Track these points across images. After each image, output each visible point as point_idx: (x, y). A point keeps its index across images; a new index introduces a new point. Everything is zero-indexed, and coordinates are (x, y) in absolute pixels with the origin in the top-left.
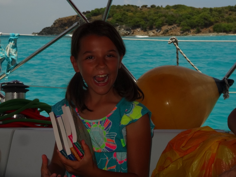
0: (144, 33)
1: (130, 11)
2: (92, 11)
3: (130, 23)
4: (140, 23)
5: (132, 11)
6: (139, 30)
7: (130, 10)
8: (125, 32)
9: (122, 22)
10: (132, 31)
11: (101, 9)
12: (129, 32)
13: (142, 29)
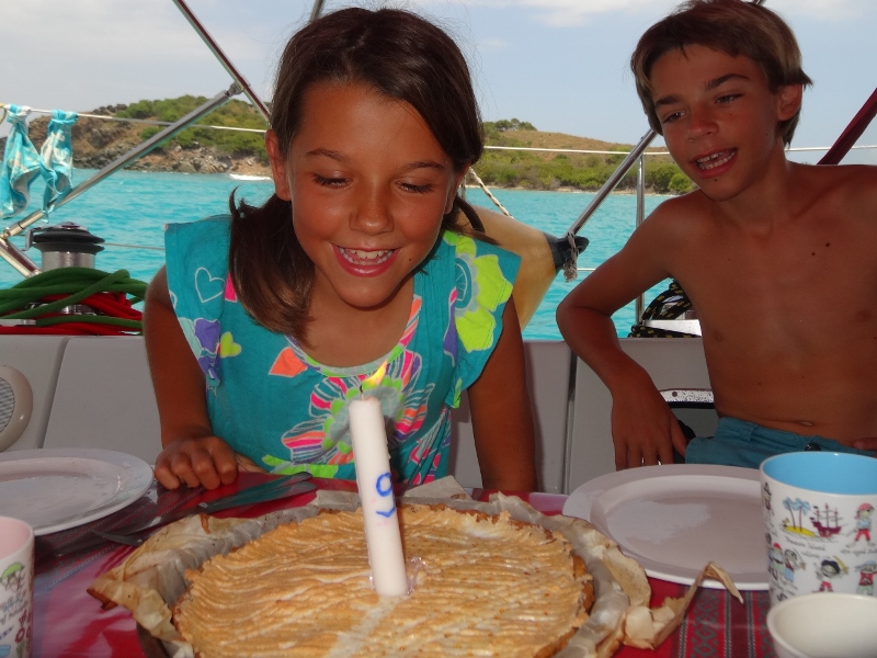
0: (263, 169)
1: (230, 115)
2: (133, 105)
3: (228, 142)
4: (254, 144)
5: (235, 115)
6: (250, 160)
7: (229, 111)
8: (217, 164)
9: (209, 139)
10: (234, 162)
11: (156, 101)
12: (225, 166)
13: (259, 161)
